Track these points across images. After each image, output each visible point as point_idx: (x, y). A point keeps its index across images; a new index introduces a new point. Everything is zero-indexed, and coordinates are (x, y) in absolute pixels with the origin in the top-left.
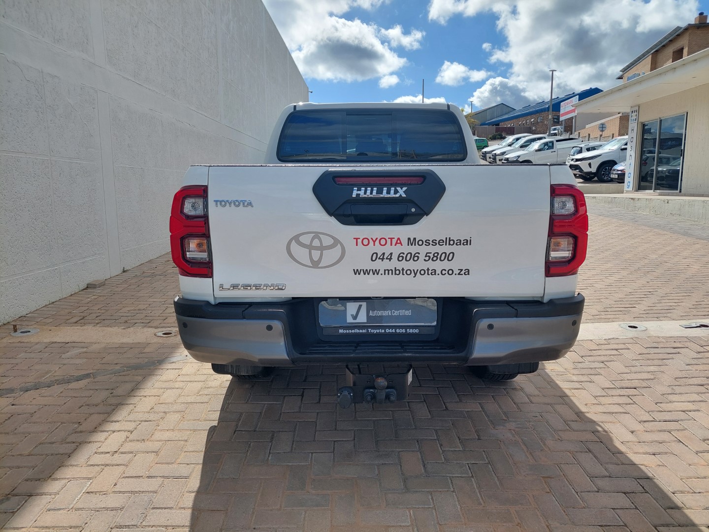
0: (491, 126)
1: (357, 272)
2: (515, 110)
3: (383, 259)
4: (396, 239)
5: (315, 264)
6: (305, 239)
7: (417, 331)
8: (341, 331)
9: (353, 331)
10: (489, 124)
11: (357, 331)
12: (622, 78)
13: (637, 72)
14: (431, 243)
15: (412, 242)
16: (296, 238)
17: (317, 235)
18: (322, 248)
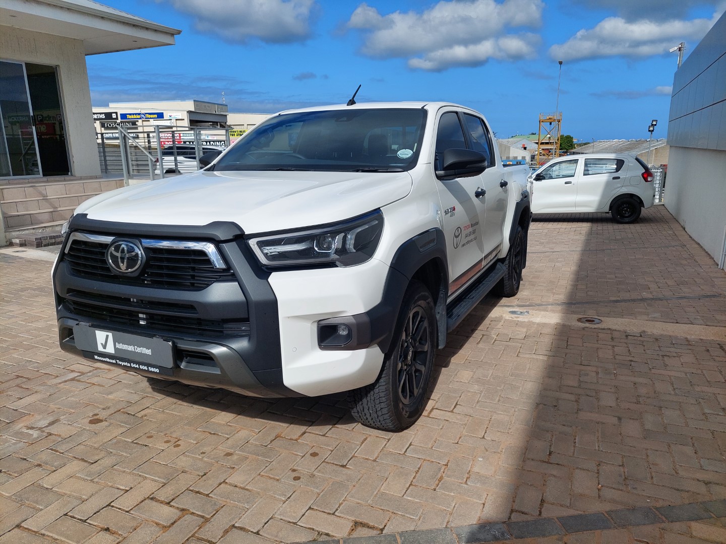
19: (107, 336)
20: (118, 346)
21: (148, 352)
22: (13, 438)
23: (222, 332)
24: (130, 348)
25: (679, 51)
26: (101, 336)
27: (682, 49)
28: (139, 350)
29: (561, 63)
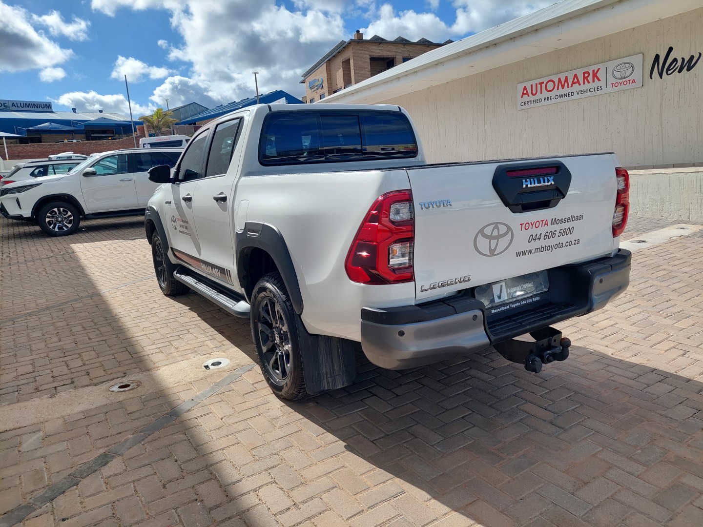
0: (187, 125)
1: (518, 254)
2: (209, 109)
3: (535, 240)
4: (545, 220)
5: (492, 253)
6: (488, 231)
7: (538, 298)
8: (493, 311)
9: (501, 309)
10: (184, 123)
11: (503, 308)
12: (305, 83)
13: (316, 78)
14: (563, 221)
15: (554, 221)
16: (481, 231)
17: (496, 225)
18: (499, 237)
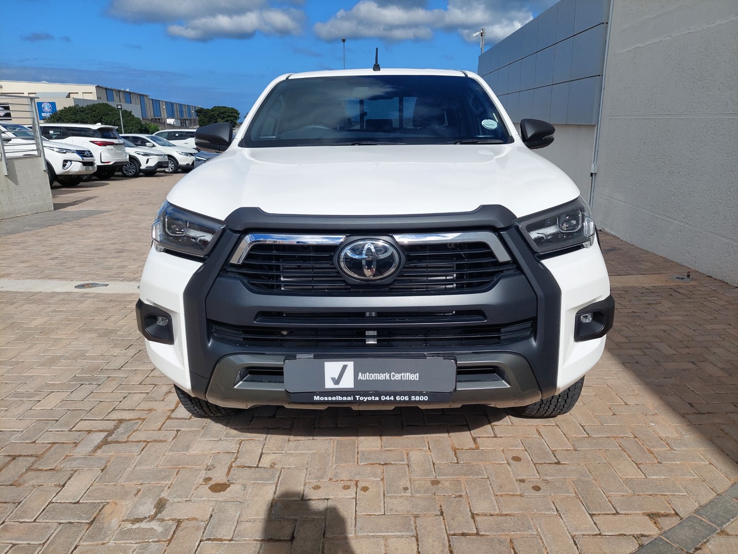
19: (345, 367)
20: (360, 376)
21: (415, 377)
22: (132, 542)
23: (499, 338)
24: (382, 377)
25: (482, 36)
26: (332, 368)
27: (483, 34)
28: (398, 377)
29: (344, 41)
